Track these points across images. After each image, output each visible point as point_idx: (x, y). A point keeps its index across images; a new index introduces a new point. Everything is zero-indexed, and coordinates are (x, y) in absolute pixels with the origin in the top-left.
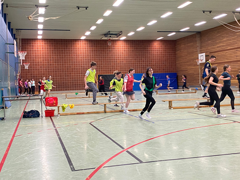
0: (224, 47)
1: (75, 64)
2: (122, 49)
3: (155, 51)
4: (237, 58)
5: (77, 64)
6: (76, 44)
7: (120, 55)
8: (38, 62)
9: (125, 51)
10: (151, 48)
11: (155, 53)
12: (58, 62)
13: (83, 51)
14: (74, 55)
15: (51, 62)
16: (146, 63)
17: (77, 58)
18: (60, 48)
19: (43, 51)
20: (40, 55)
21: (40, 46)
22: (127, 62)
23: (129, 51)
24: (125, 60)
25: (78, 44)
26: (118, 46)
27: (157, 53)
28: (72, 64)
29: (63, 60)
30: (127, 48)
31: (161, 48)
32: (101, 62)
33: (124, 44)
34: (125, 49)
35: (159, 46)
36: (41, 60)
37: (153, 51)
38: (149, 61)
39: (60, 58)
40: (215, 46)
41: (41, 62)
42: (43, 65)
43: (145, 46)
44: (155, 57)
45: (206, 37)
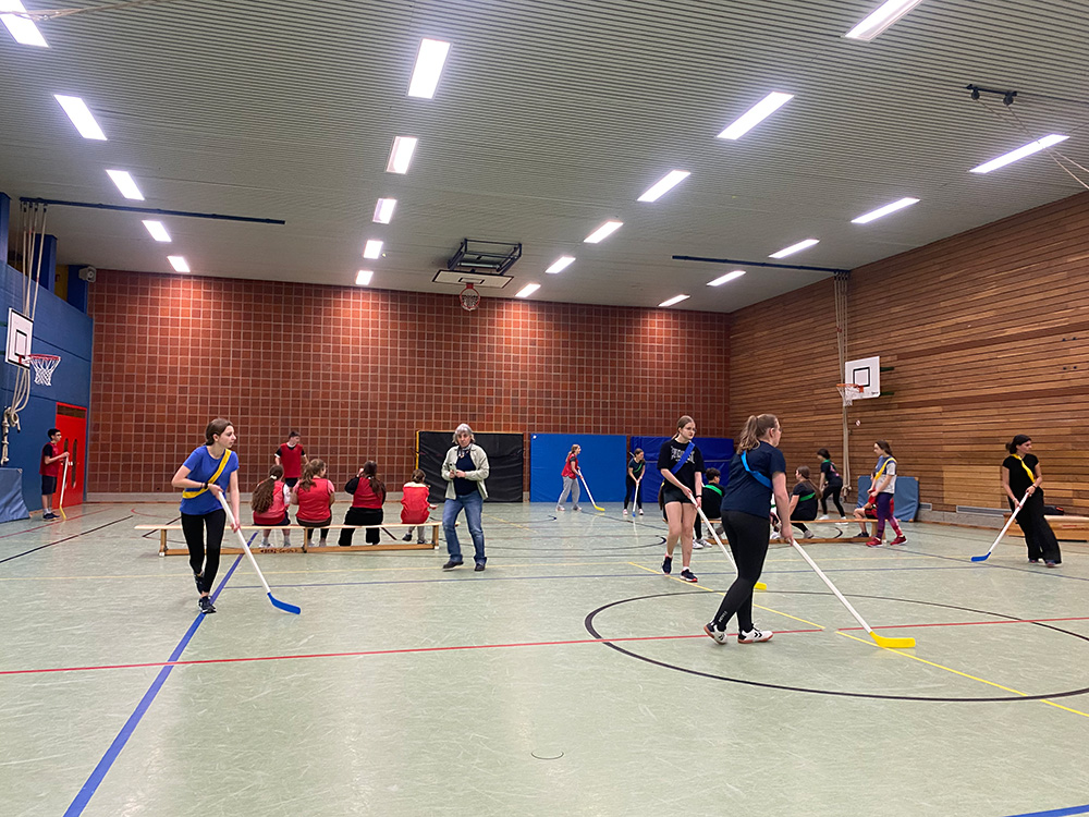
0: (984, 329)
1: (326, 385)
2: (525, 334)
3: (652, 349)
4: (1070, 375)
5: (336, 386)
6: (337, 304)
7: (516, 359)
8: (173, 370)
9: (533, 343)
10: (637, 339)
11: (652, 357)
12: (256, 374)
13: (366, 333)
14: (327, 349)
15: (226, 372)
16: (613, 396)
17: (336, 359)
18: (268, 318)
19: (195, 324)
20: (184, 342)
21: (186, 304)
22: (540, 385)
23: (549, 343)
24: (532, 377)
25: (346, 305)
26: (508, 324)
27: (660, 357)
28: (316, 386)
29: (276, 366)
30: (541, 335)
31: (675, 342)
32: (438, 381)
33: (533, 317)
34: (533, 334)
35: (667, 333)
36: (184, 361)
37: (644, 349)
38: (629, 389)
39: (267, 356)
40: (928, 327)
41: (184, 370)
42: (194, 381)
43: (613, 329)
44: (652, 374)
45: (881, 290)
